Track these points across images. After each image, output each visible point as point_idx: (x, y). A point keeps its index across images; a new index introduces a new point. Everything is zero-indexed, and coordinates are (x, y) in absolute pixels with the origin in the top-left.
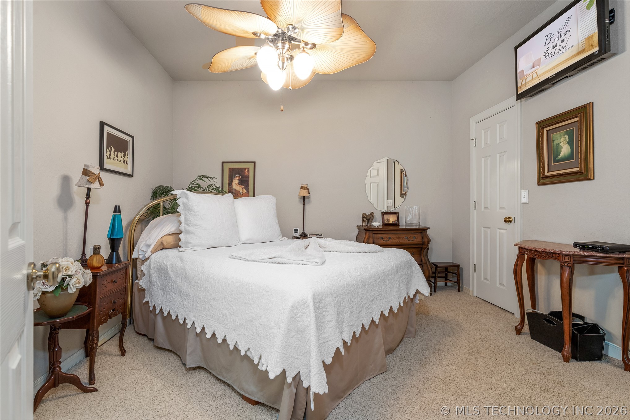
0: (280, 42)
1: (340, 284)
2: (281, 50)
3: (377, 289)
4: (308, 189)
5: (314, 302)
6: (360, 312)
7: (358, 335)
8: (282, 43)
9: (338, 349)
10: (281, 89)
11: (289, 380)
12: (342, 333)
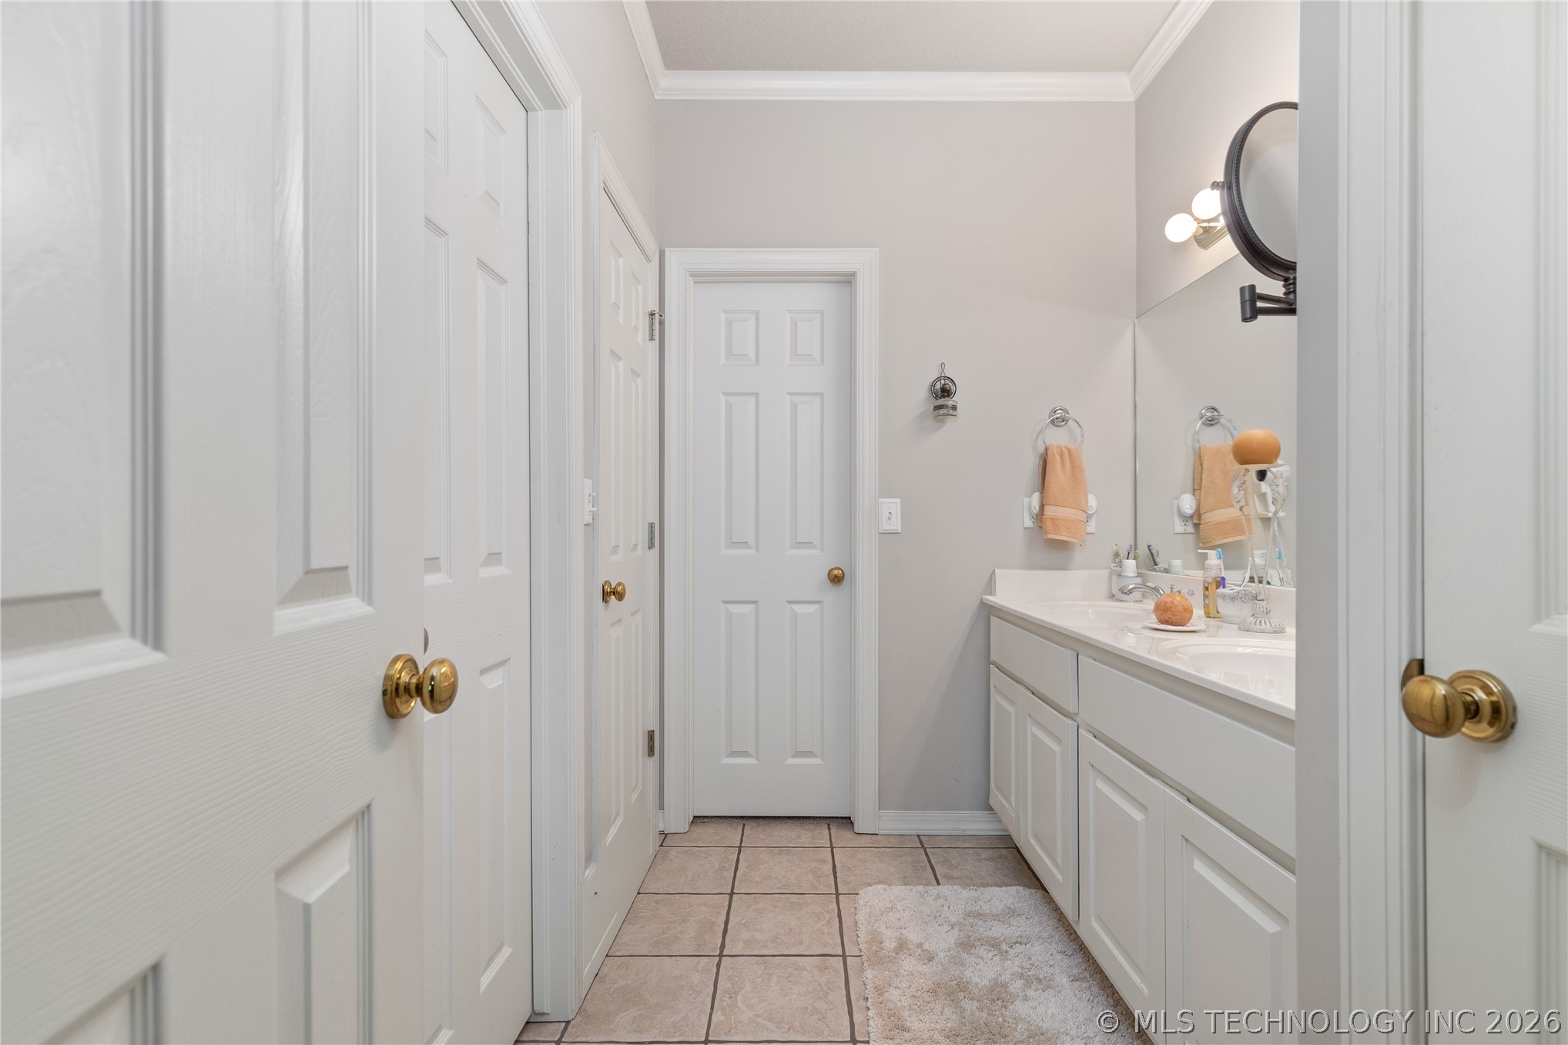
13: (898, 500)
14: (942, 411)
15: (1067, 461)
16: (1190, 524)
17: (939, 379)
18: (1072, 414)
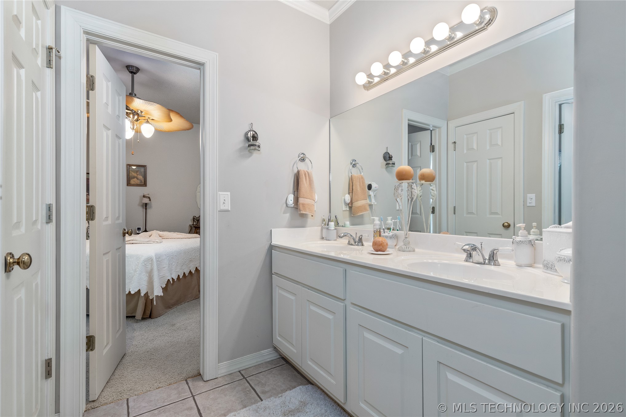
0: (132, 114)
1: (171, 251)
2: (132, 118)
3: (193, 255)
4: (149, 198)
5: (156, 258)
6: (182, 266)
7: (181, 277)
8: (133, 115)
9: (169, 280)
10: (132, 137)
11: (142, 295)
12: (171, 274)
13: (229, 193)
14: (252, 147)
15: (307, 178)
16: (348, 207)
17: (250, 131)
18: (307, 156)
